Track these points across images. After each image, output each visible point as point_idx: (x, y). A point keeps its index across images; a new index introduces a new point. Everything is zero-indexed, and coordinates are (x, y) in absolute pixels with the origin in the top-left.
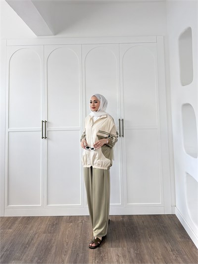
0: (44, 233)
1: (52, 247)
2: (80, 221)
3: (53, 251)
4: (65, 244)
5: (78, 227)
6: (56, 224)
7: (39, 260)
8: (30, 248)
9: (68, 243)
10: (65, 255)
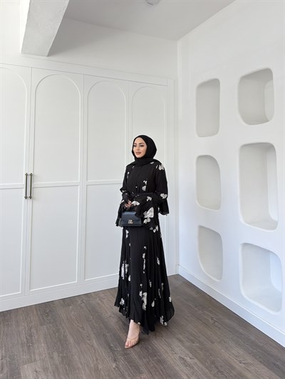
0: (42, 325)
1: (65, 337)
2: (80, 302)
3: (71, 340)
4: (80, 330)
5: (82, 308)
6: (50, 311)
7: (61, 355)
8: (35, 346)
9: (83, 327)
10: (89, 340)
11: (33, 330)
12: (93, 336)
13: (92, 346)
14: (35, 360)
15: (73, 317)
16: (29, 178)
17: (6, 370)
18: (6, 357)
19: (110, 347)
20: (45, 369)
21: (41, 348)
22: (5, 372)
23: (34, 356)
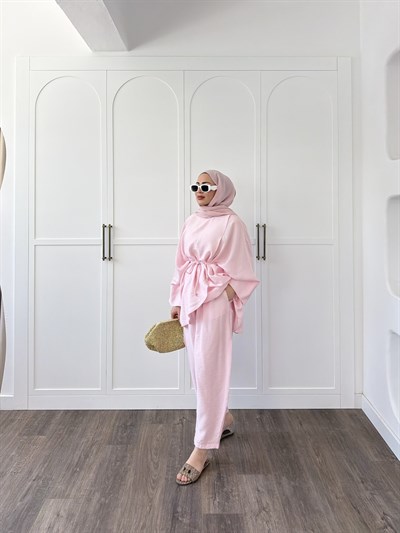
0: (110, 442)
1: (126, 471)
2: (177, 420)
4: (152, 467)
6: (132, 425)
7: (102, 500)
8: (83, 473)
9: (157, 464)
10: (153, 489)
11: (94, 449)
12: (162, 482)
13: (151, 501)
14: (68, 497)
15: (155, 443)
16: (107, 230)
17: (29, 497)
18: (40, 478)
19: (175, 512)
20: (70, 516)
21: (87, 479)
22: (26, 501)
23: (71, 491)
